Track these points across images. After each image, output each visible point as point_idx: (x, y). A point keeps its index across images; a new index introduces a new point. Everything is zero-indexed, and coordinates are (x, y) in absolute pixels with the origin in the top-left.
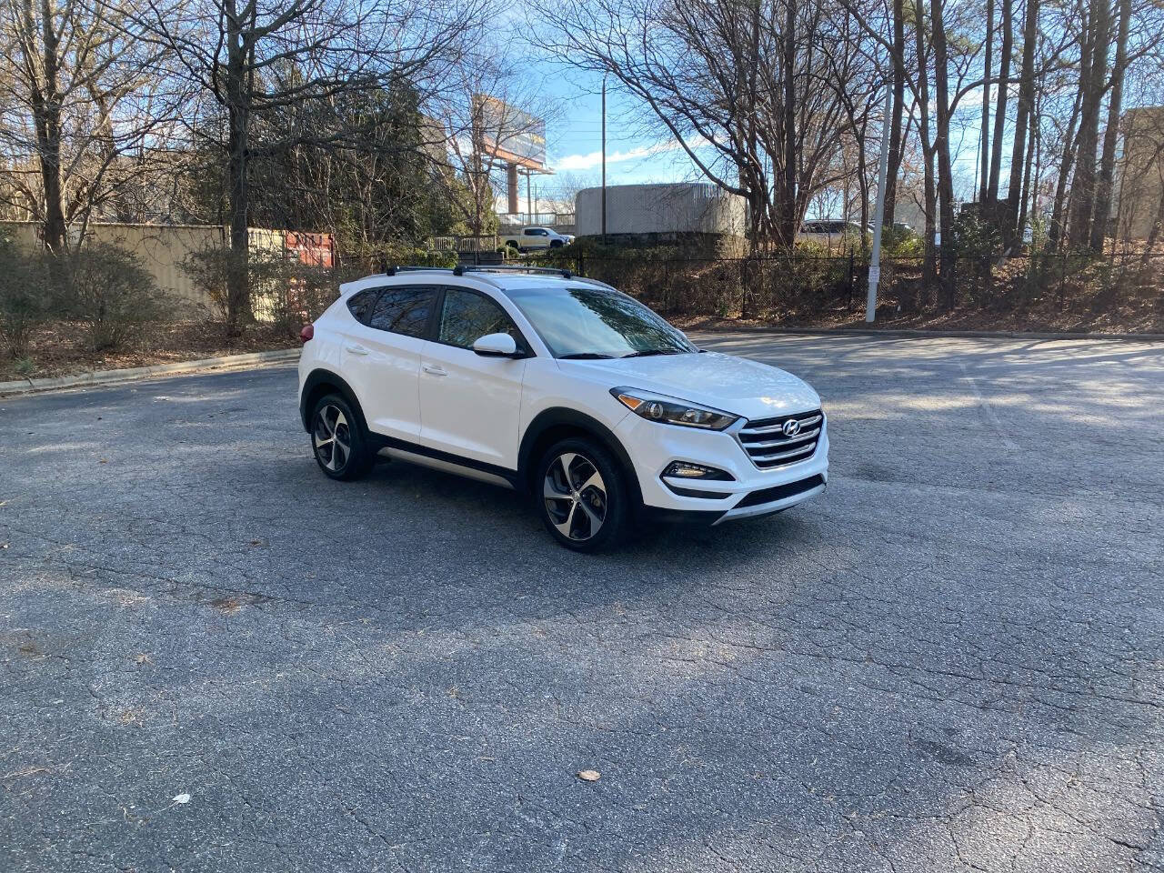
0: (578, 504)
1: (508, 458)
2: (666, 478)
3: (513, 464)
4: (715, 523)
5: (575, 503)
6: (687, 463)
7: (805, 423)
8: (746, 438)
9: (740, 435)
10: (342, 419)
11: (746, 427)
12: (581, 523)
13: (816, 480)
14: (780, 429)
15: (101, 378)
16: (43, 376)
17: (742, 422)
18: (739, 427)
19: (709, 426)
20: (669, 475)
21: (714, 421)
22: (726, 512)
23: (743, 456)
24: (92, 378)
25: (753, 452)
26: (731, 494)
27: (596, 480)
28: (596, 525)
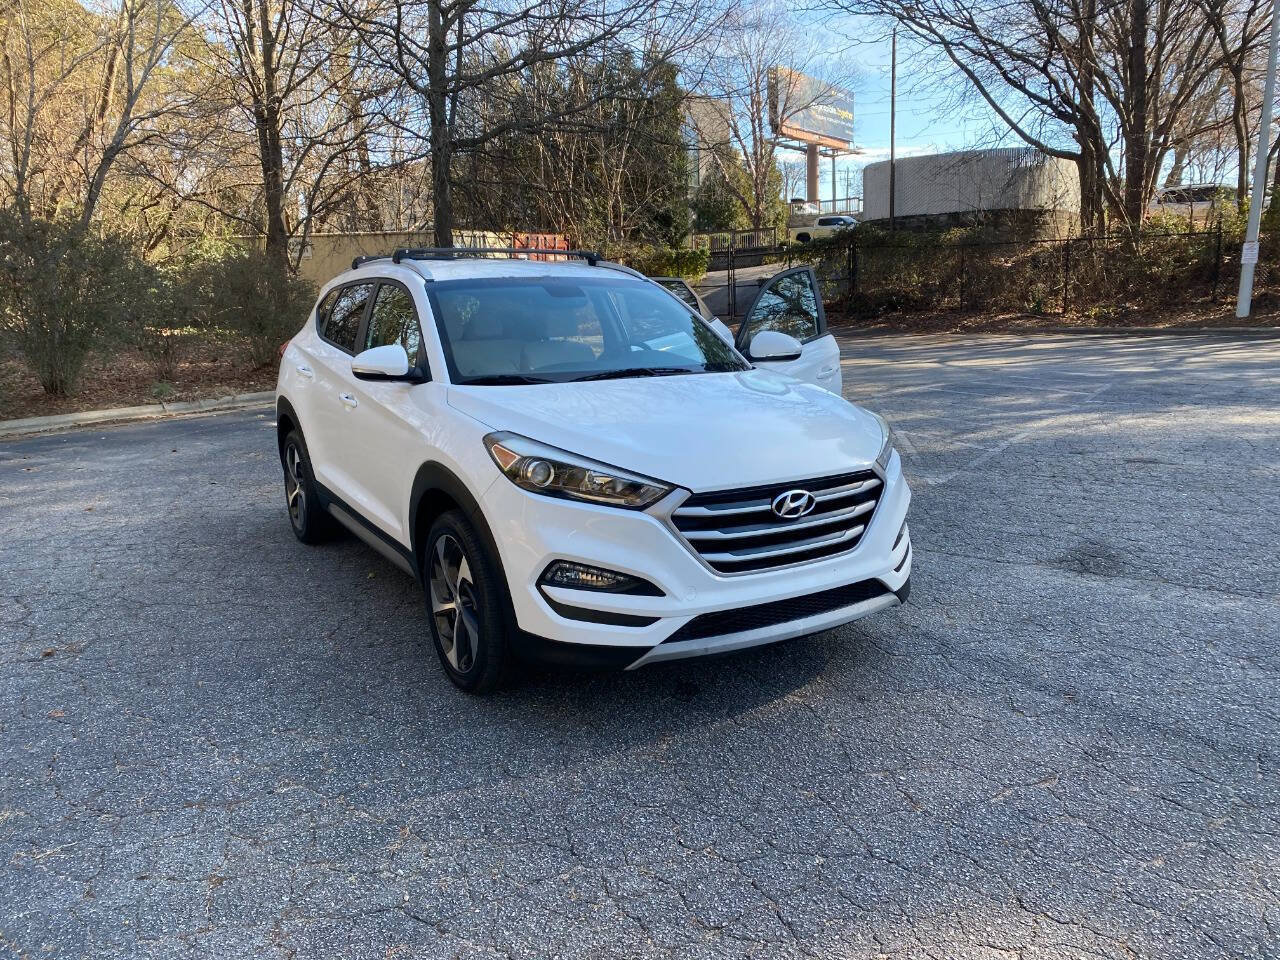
0: (459, 612)
1: (404, 533)
2: (544, 587)
3: (408, 543)
4: (629, 668)
5: (458, 615)
6: (581, 565)
7: (821, 496)
8: (682, 523)
9: (676, 519)
11: (686, 504)
14: (768, 507)
16: (179, 400)
17: (680, 496)
18: (672, 504)
19: (622, 501)
20: (553, 583)
21: (634, 493)
22: (649, 649)
23: (688, 556)
25: (702, 547)
26: (657, 619)
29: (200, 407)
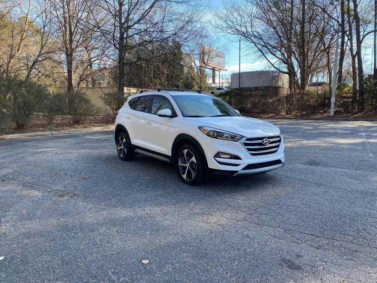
0: (189, 167)
1: (168, 152)
3: (170, 154)
4: (234, 175)
5: (188, 167)
6: (224, 153)
7: (271, 140)
8: (246, 144)
9: (244, 143)
10: (124, 140)
11: (246, 140)
12: (189, 175)
13: (278, 162)
14: (261, 142)
15: (73, 131)
16: (55, 130)
17: (245, 139)
18: (243, 140)
19: (232, 140)
20: (217, 157)
21: (233, 138)
22: (238, 171)
23: (246, 151)
24: (70, 131)
25: (249, 150)
26: (240, 165)
27: (194, 159)
28: (194, 175)
29: (61, 132)
